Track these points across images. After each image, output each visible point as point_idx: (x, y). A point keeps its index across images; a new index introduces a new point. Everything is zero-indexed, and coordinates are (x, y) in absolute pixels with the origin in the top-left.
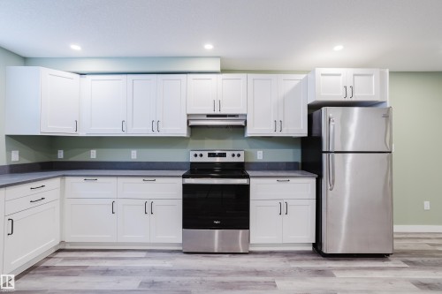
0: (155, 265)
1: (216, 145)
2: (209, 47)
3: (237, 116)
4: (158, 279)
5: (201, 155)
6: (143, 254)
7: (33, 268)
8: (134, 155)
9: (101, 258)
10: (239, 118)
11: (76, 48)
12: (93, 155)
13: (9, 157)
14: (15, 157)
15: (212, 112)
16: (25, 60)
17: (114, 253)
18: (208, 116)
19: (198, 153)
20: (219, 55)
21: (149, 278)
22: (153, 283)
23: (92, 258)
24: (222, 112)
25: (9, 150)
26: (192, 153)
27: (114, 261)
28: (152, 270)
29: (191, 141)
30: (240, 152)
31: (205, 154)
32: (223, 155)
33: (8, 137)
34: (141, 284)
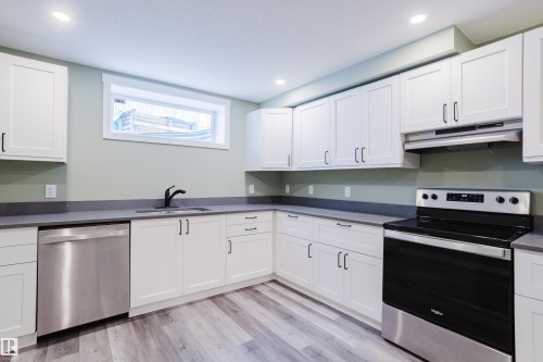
0: (337, 335)
1: (463, 181)
2: (418, 19)
3: (501, 123)
4: (327, 353)
5: (434, 197)
6: (334, 316)
7: (250, 288)
8: (347, 193)
9: (295, 302)
10: (506, 127)
11: (280, 82)
12: (311, 191)
13: (247, 190)
14: (252, 191)
15: (442, 126)
16: (258, 105)
17: (310, 302)
18: (439, 132)
19: (429, 193)
20: (450, 24)
21: (319, 346)
22: (318, 355)
23: (289, 299)
24: (461, 123)
25: (247, 184)
26: (420, 193)
27: (303, 311)
28: (330, 339)
29: (421, 174)
30: (516, 195)
31: (442, 195)
32: (480, 199)
33: (248, 173)
34: (307, 348)
